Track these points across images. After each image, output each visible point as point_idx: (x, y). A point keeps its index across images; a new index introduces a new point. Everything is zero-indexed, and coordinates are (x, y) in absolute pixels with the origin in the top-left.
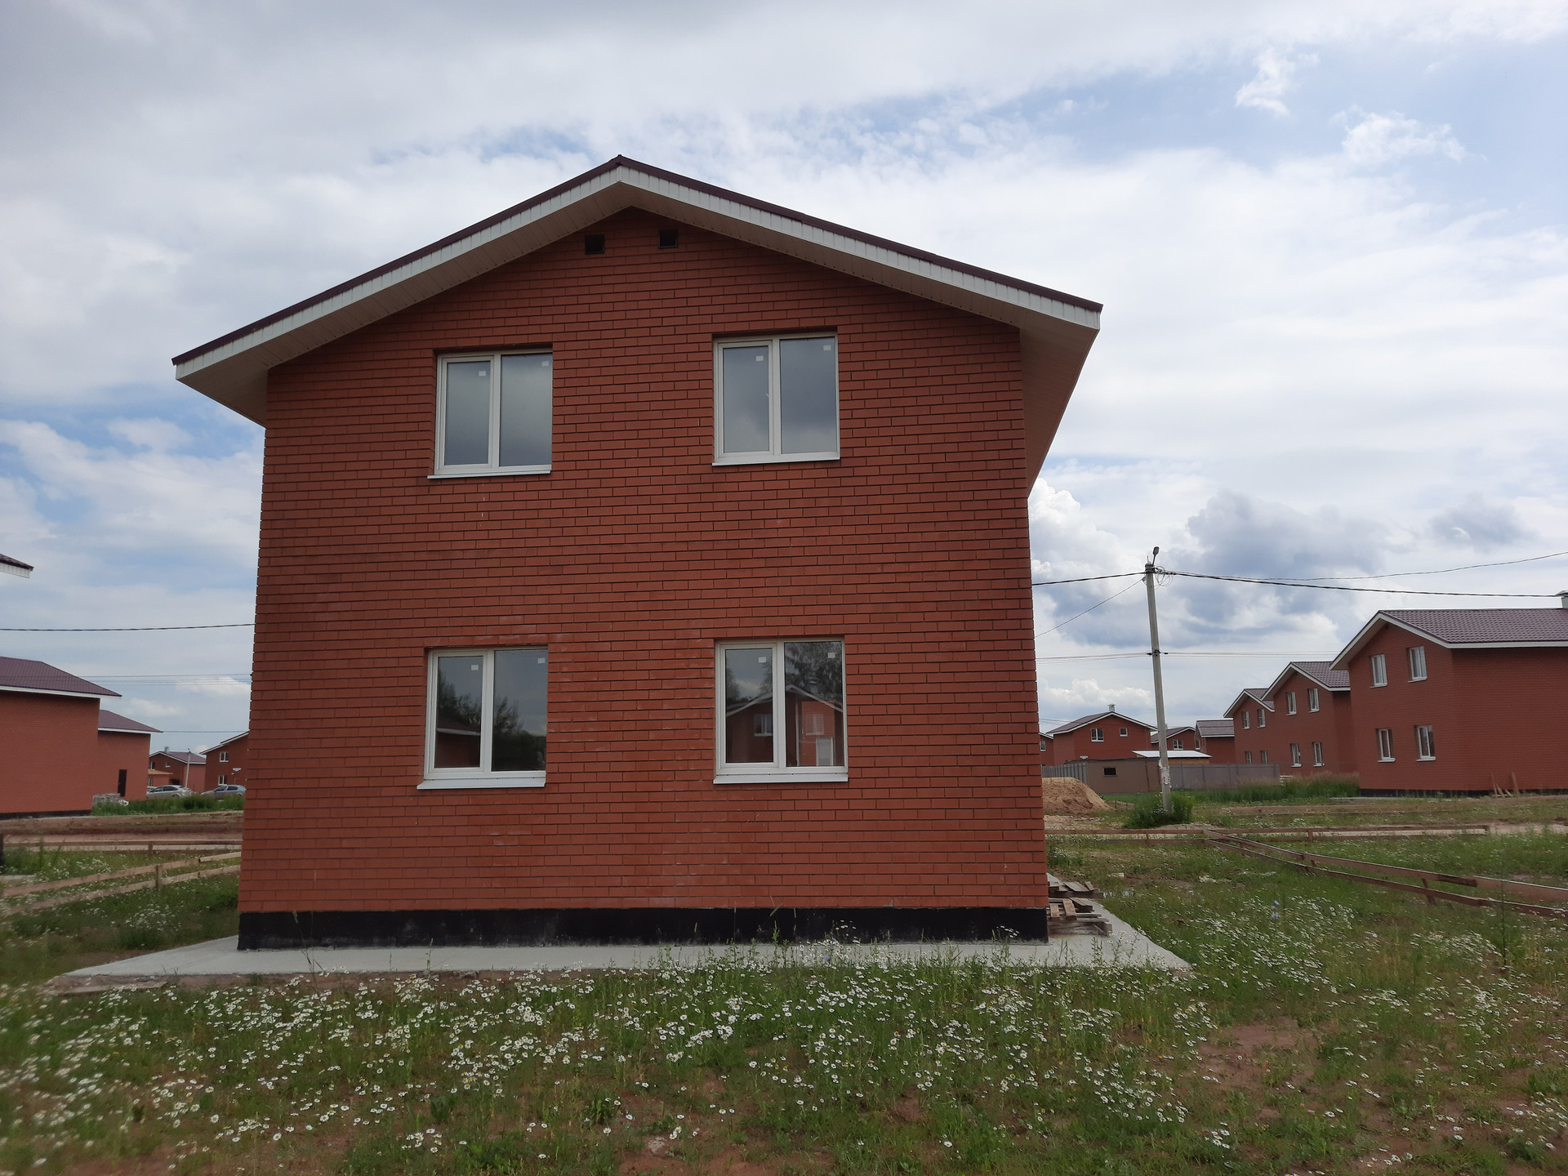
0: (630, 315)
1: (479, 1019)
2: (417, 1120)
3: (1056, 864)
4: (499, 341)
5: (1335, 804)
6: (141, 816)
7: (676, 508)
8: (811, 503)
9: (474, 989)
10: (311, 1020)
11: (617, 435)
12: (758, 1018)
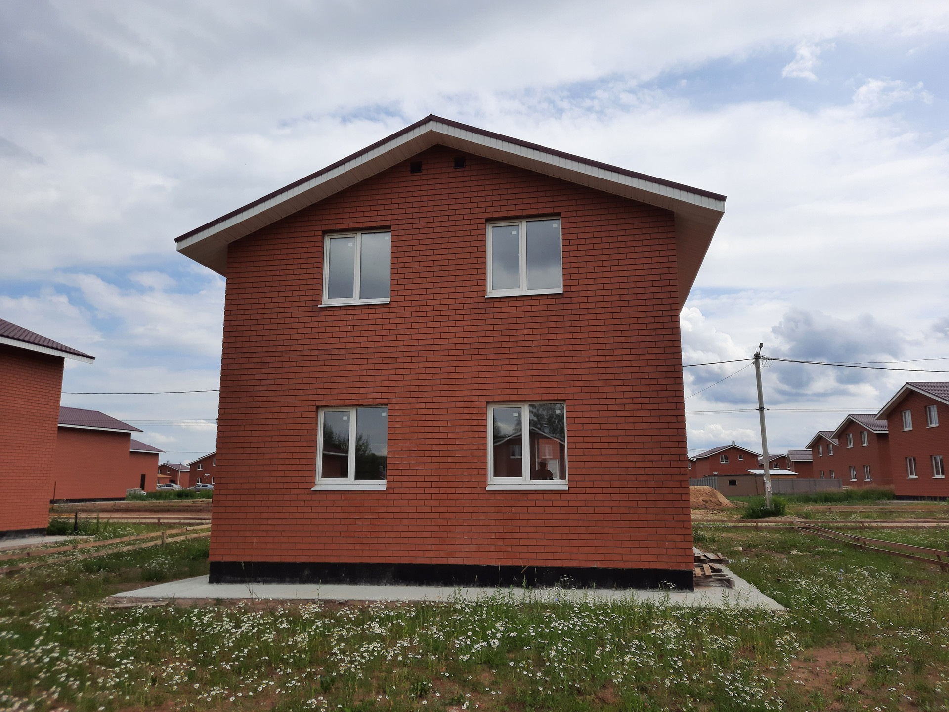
0: (437, 208)
1: (348, 631)
2: (313, 691)
3: (699, 541)
4: (360, 225)
5: (879, 505)
6: (153, 501)
7: (464, 323)
8: (545, 319)
9: (344, 612)
10: (251, 628)
11: (429, 280)
12: (515, 635)
